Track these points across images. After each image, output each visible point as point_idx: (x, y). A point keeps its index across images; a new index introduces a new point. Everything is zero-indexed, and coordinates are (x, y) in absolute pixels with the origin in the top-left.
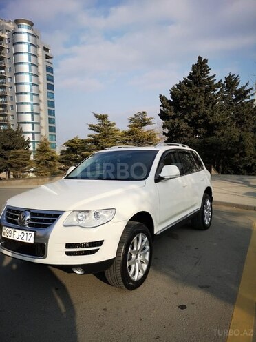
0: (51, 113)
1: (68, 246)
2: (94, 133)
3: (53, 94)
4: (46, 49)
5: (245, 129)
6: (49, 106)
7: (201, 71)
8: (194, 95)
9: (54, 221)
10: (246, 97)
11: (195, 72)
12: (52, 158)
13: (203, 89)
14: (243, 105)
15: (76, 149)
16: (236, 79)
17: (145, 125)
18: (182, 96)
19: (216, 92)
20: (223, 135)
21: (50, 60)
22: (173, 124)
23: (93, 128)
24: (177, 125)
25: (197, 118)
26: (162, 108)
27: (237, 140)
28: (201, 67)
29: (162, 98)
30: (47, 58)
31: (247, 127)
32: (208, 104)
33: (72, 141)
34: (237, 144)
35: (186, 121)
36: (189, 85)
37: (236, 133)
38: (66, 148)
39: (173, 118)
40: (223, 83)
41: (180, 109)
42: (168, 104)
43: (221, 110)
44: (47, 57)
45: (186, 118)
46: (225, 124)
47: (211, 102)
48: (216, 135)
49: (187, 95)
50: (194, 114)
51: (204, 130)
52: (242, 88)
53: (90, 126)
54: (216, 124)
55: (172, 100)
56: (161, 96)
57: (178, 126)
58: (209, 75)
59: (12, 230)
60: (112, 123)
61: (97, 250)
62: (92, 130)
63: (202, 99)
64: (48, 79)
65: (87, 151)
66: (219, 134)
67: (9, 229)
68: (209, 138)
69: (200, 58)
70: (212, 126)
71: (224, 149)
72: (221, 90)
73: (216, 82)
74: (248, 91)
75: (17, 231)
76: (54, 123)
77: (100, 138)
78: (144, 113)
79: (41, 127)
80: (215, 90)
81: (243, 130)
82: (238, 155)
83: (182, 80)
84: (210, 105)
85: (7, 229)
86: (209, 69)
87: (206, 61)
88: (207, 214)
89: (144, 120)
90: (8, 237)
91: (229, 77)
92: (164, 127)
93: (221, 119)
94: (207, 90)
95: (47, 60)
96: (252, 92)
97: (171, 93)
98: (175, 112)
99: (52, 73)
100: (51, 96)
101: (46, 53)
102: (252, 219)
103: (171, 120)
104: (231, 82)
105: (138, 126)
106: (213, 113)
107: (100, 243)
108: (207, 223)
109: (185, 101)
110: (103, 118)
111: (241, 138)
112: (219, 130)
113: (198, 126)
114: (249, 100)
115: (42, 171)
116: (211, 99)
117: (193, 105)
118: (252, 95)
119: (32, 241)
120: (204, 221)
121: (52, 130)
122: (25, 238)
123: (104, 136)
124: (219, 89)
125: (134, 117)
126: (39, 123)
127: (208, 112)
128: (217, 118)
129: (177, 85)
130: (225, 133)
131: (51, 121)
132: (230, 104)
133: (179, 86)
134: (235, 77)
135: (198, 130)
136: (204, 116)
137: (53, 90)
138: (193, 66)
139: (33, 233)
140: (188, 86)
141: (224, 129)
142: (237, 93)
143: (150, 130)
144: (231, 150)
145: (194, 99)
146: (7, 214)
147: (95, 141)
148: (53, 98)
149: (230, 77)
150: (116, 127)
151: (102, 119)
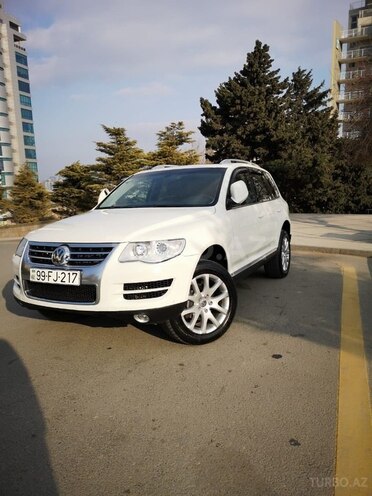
0: (27, 127)
1: (127, 286)
2: (105, 156)
3: (29, 98)
4: (14, 26)
5: (319, 149)
6: (23, 117)
7: (260, 63)
8: (250, 98)
9: (105, 256)
10: (321, 103)
11: (251, 65)
12: (40, 196)
13: (263, 90)
14: (317, 114)
15: (78, 181)
16: (308, 76)
17: (181, 142)
18: (233, 100)
19: (281, 95)
20: (290, 157)
21: (21, 44)
22: (220, 143)
23: (103, 147)
24: (226, 143)
25: (254, 133)
26: (204, 118)
27: (310, 164)
28: (259, 56)
29: (204, 103)
30: (15, 40)
31: (322, 147)
32: (270, 112)
33: (71, 169)
34: (309, 170)
35: (238, 137)
36: (243, 84)
37: (308, 154)
38: (62, 179)
39: (221, 133)
40: (290, 82)
41: (231, 121)
42: (212, 113)
43: (287, 122)
44: (17, 39)
45: (239, 133)
46: (293, 142)
47: (274, 110)
48: (280, 158)
49: (240, 98)
50: (251, 127)
51: (264, 151)
52: (316, 90)
53: (99, 144)
54: (282, 141)
55: (218, 107)
56: (202, 100)
57: (229, 145)
58: (271, 69)
59: (46, 271)
60: (131, 140)
61: (165, 292)
62: (102, 151)
63: (262, 104)
64: (19, 75)
65: (96, 183)
66: (285, 155)
67: (41, 271)
68: (272, 163)
69: (258, 43)
70: (276, 144)
71: (292, 178)
72: (288, 92)
73: (281, 80)
74: (324, 94)
75: (54, 272)
76: (33, 143)
77: (114, 163)
78: (180, 124)
79: (13, 151)
80: (279, 93)
81: (316, 151)
82: (310, 186)
83: (233, 76)
84: (274, 114)
85: (37, 270)
86: (272, 61)
87: (266, 48)
88: (284, 256)
89: (181, 135)
90: (41, 281)
91: (298, 73)
92: (207, 146)
93: (288, 134)
94: (269, 92)
95: (17, 43)
96: (330, 96)
97: (217, 95)
98: (223, 124)
99: (26, 64)
100: (25, 101)
101: (14, 32)
102: (339, 263)
103: (218, 137)
104: (300, 80)
105: (171, 144)
106: (277, 126)
107: (168, 282)
108: (284, 269)
109: (238, 107)
110: (117, 133)
111: (315, 162)
112: (285, 150)
113: (256, 145)
114: (325, 107)
115: (25, 215)
116: (275, 105)
117: (249, 113)
118: (329, 100)
119: (77, 283)
120: (281, 267)
121: (30, 154)
122: (66, 280)
123: (121, 160)
124: (285, 91)
125: (165, 130)
126: (8, 145)
127: (270, 124)
128: (282, 133)
129: (226, 84)
130: (294, 154)
131: (28, 141)
132: (299, 113)
133: (229, 85)
134: (306, 73)
135: (256, 151)
136: (265, 130)
137: (28, 91)
138: (248, 54)
139: (78, 273)
140: (241, 85)
141: (293, 148)
142: (309, 97)
143: (189, 152)
144: (300, 180)
145: (250, 104)
146: (31, 253)
147: (107, 168)
148: (30, 104)
149: (300, 73)
150: (138, 146)
151: (116, 135)
